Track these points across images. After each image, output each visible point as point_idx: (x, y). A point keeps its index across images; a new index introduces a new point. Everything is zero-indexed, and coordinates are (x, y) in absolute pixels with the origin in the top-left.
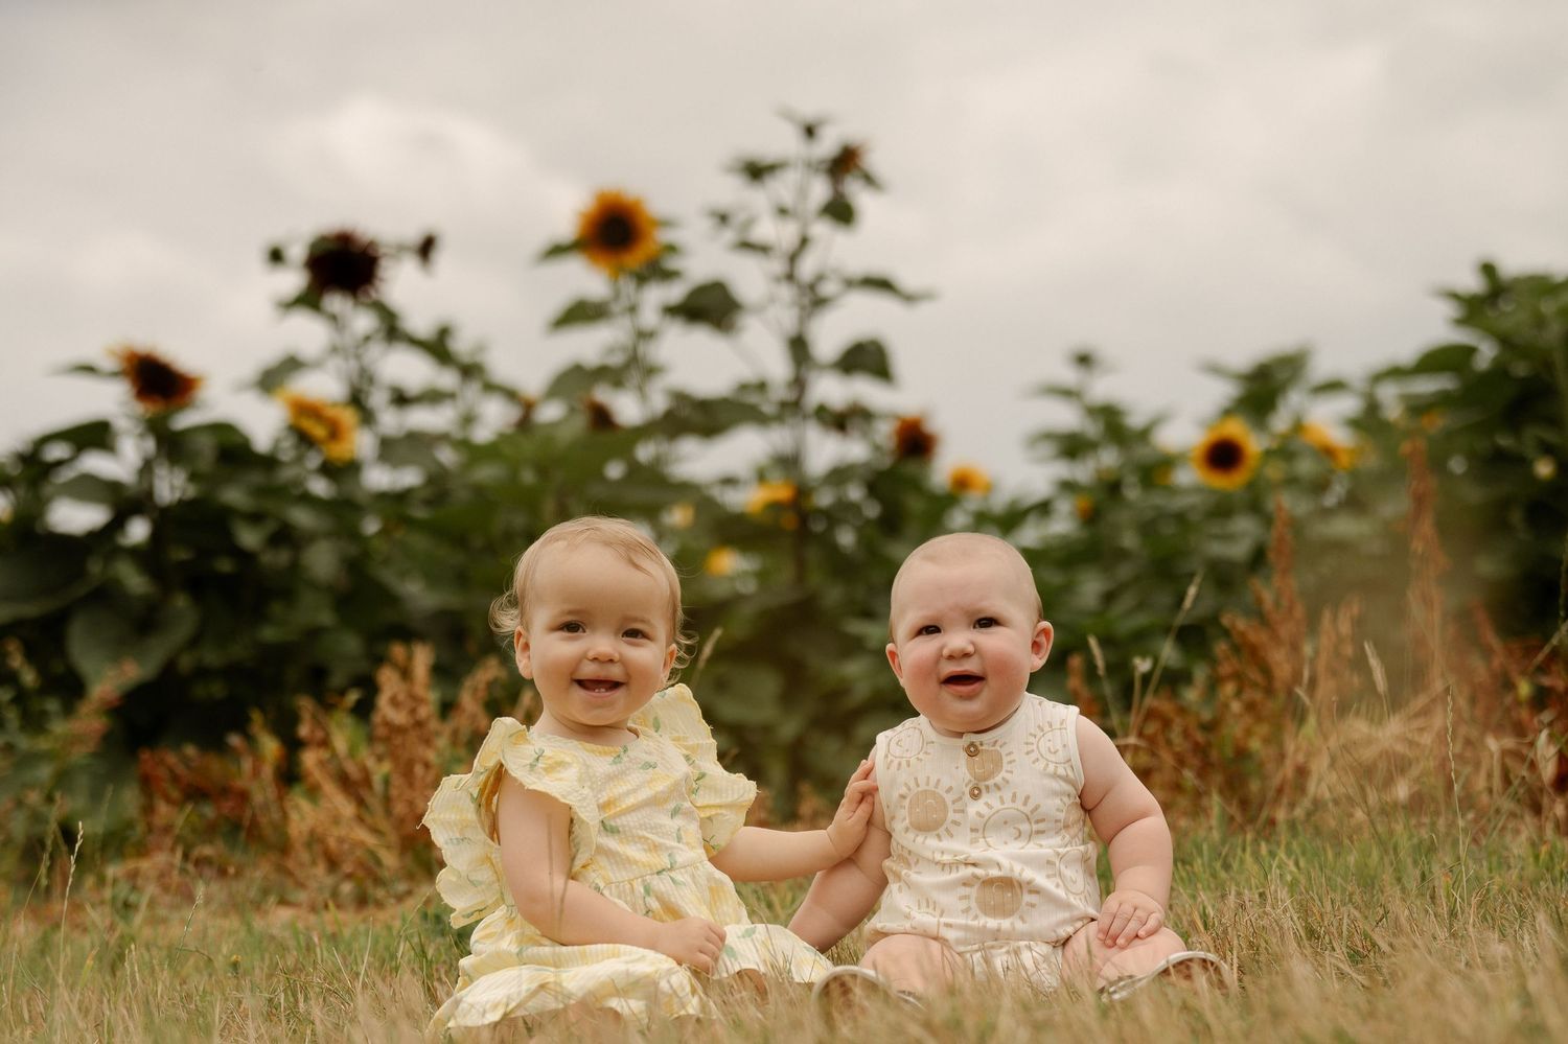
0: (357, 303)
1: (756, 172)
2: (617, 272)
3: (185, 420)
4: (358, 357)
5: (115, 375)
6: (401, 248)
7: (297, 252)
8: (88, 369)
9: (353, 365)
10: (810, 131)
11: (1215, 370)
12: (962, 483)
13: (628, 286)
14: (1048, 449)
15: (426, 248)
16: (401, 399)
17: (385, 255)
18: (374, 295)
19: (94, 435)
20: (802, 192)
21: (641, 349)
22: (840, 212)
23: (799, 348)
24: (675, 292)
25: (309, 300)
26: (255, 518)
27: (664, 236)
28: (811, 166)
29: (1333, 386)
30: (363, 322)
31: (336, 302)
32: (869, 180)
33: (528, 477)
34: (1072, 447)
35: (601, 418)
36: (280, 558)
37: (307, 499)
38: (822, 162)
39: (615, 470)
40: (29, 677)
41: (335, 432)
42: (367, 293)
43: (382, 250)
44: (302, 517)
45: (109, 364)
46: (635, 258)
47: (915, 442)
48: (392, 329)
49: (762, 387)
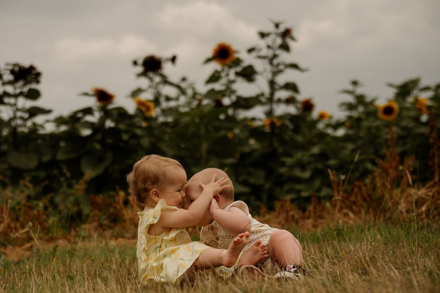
0: (156, 75)
1: (263, 35)
2: (223, 65)
3: (111, 107)
4: (156, 88)
5: (92, 95)
6: (167, 59)
7: (140, 61)
8: (86, 94)
9: (155, 90)
10: (277, 26)
11: (391, 85)
12: (322, 116)
13: (226, 69)
14: (344, 108)
15: (173, 59)
16: (168, 99)
17: (163, 61)
18: (160, 72)
19: (88, 111)
20: (274, 42)
21: (229, 86)
22: (285, 47)
23: (272, 84)
24: (239, 69)
25: (144, 74)
26: (127, 132)
27: (237, 55)
28: (276, 34)
29: (427, 89)
30: (157, 79)
31: (151, 74)
32: (293, 39)
33: (197, 120)
34: (350, 107)
35: (219, 104)
36: (134, 142)
37: (140, 127)
38: (280, 33)
39: (222, 117)
40: (68, 174)
41: (148, 109)
42: (158, 71)
43: (162, 60)
44: (138, 132)
45: (91, 92)
46: (228, 61)
47: (308, 106)
48: (165, 81)
49: (262, 94)
